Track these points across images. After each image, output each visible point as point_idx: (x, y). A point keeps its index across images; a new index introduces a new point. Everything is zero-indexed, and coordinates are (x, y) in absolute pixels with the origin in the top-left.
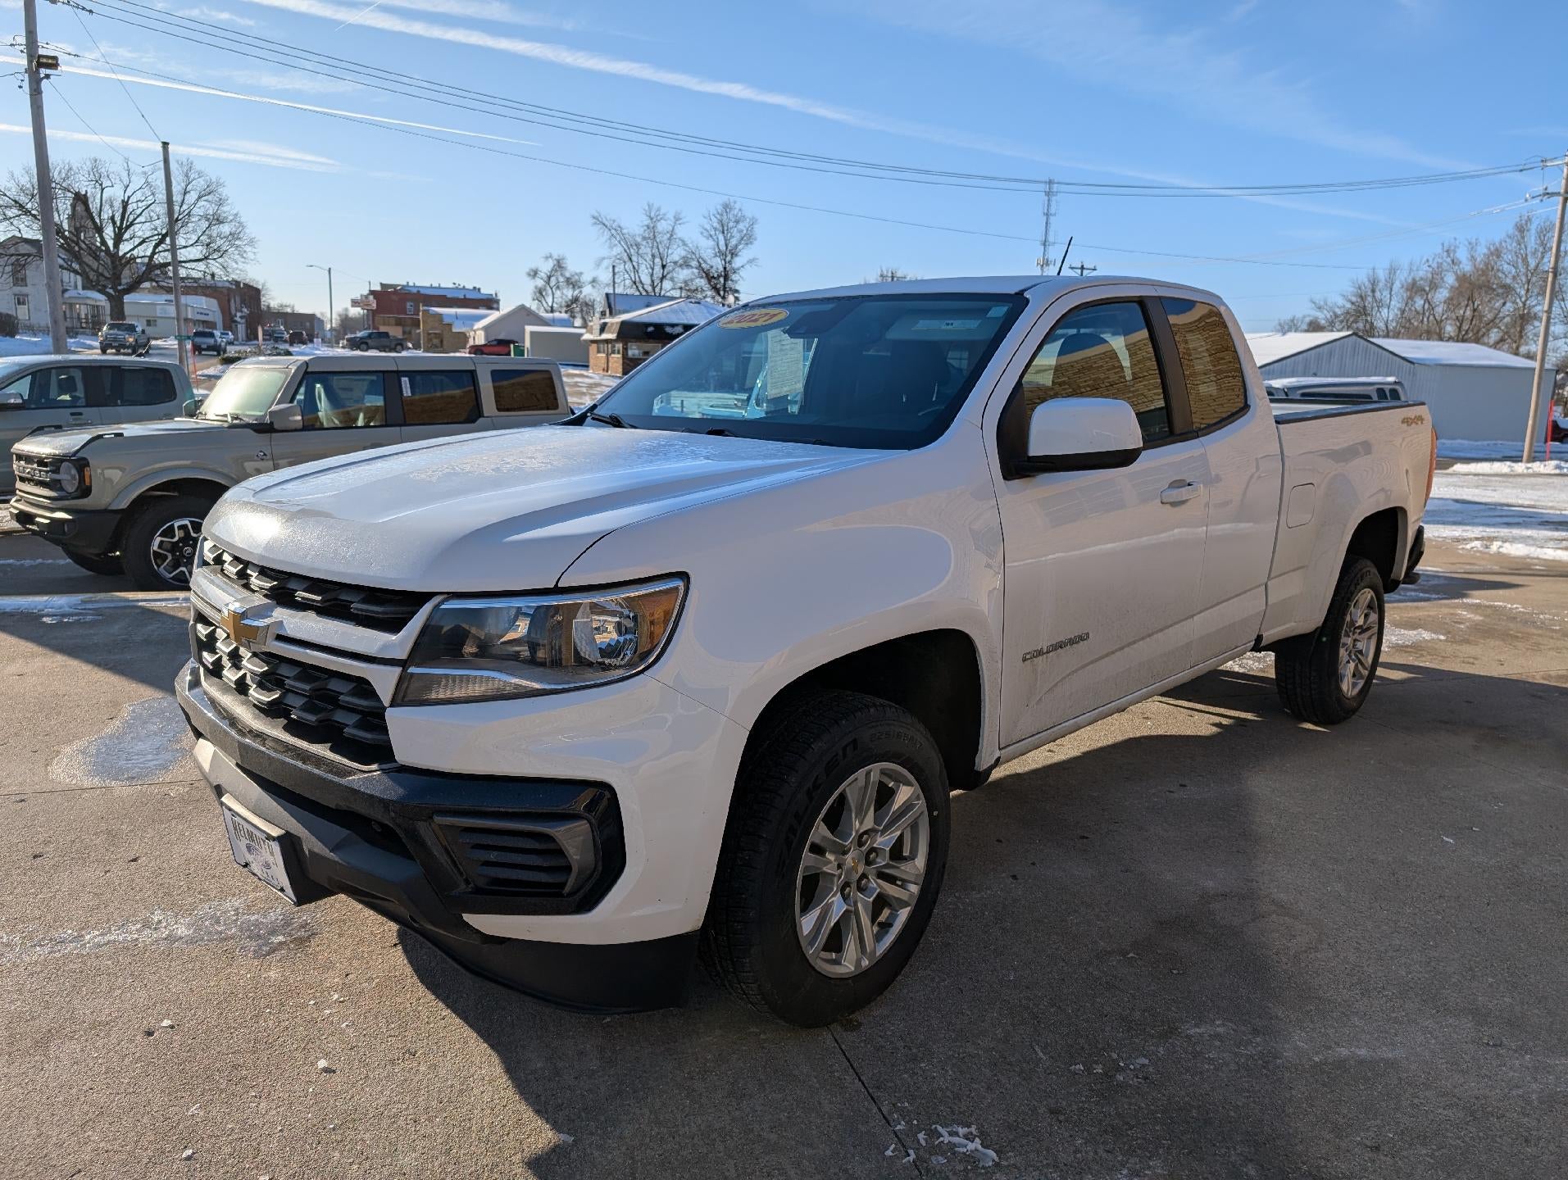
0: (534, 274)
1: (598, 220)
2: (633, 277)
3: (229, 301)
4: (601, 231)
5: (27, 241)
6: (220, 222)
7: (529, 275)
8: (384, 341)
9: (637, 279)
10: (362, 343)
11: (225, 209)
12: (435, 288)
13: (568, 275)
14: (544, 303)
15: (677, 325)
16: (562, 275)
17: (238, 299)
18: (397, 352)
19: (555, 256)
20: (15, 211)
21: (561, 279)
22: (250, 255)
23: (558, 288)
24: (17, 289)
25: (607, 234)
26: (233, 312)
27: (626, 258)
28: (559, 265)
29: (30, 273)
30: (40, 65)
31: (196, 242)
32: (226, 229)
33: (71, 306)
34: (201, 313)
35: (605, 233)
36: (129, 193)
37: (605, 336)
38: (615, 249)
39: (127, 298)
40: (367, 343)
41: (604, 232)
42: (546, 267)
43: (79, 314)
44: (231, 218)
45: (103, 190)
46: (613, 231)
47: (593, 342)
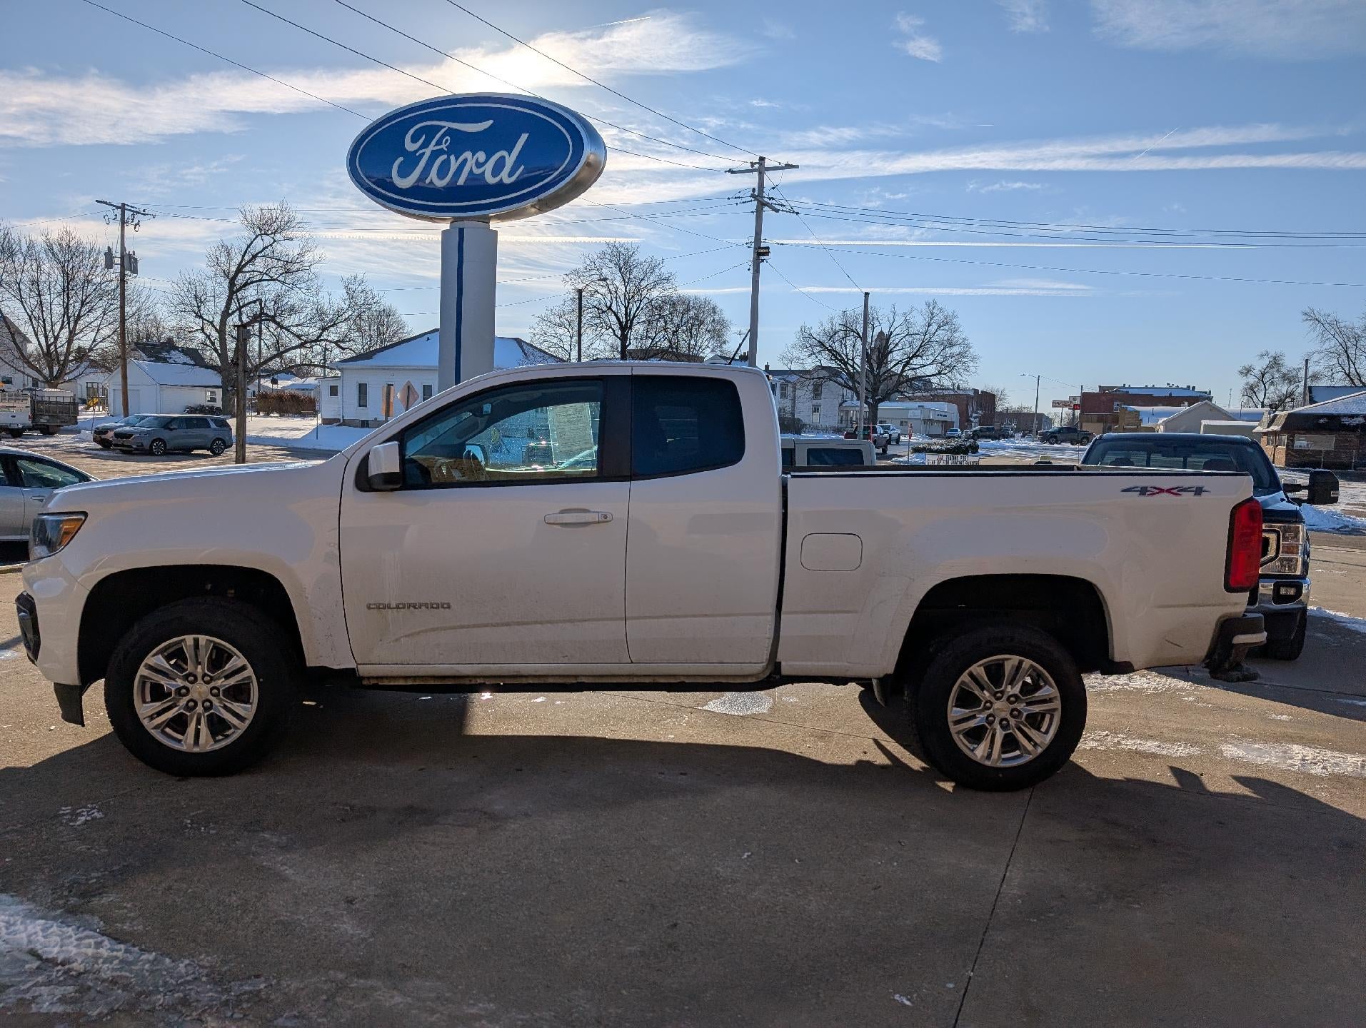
0: (1247, 371)
1: (1310, 316)
2: (1347, 369)
3: (967, 405)
4: (1314, 325)
5: (824, 368)
6: (952, 345)
7: (1241, 373)
8: (1074, 436)
9: (1352, 369)
10: (1051, 437)
11: (957, 335)
12: (1150, 388)
13: (1284, 370)
14: (1255, 398)
15: (1357, 416)
16: (1278, 371)
17: (975, 403)
18: (1082, 445)
19: (1272, 353)
20: (819, 349)
21: (1277, 375)
22: (972, 369)
23: (1272, 383)
24: (815, 402)
25: (1319, 328)
26: (970, 414)
27: (1341, 351)
28: (1275, 363)
29: (824, 390)
30: (761, 253)
31: (933, 361)
32: (956, 350)
33: (847, 412)
34: (941, 415)
35: (1318, 328)
36: (892, 330)
37: (1273, 428)
38: (1327, 343)
39: (881, 406)
40: (1056, 437)
41: (1316, 327)
42: (1260, 365)
43: (852, 418)
44: (961, 341)
45: (874, 328)
46: (1327, 326)
47: (1265, 434)
